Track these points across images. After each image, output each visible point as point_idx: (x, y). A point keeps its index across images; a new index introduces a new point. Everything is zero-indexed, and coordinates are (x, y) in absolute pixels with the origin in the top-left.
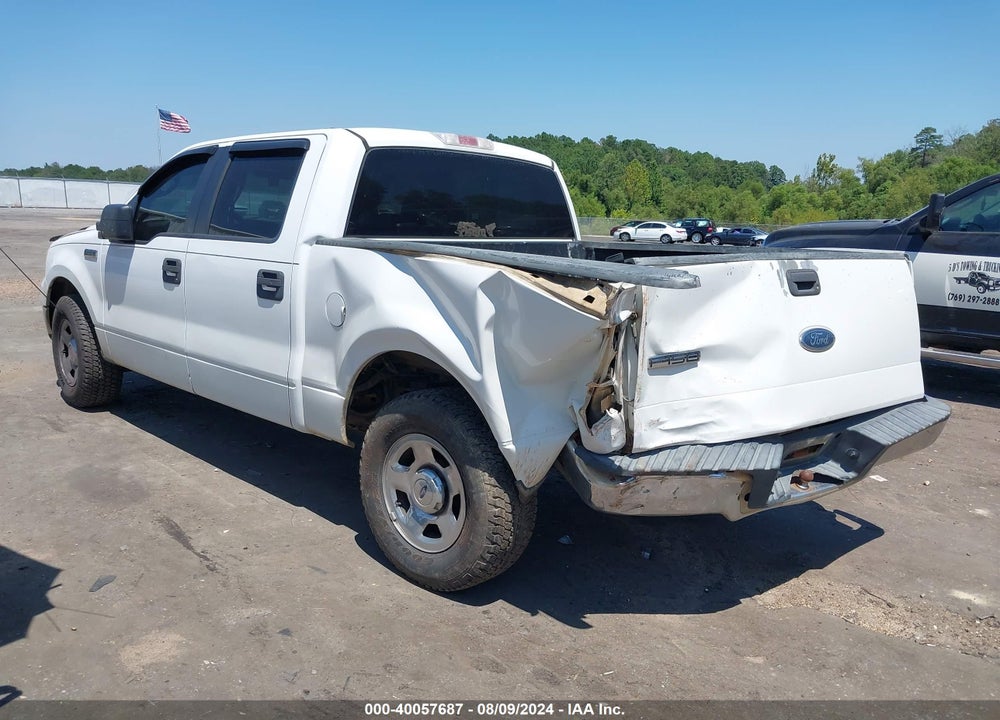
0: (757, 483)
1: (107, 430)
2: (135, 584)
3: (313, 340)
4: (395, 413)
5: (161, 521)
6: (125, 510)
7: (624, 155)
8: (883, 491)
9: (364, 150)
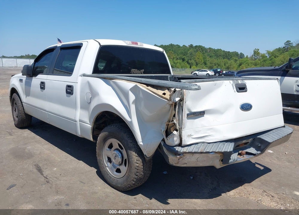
0: (226, 156)
1: (25, 135)
2: (22, 187)
3: (82, 107)
4: (106, 132)
5: (35, 165)
6: (25, 162)
7: (195, 50)
8: (272, 156)
9: (99, 46)
